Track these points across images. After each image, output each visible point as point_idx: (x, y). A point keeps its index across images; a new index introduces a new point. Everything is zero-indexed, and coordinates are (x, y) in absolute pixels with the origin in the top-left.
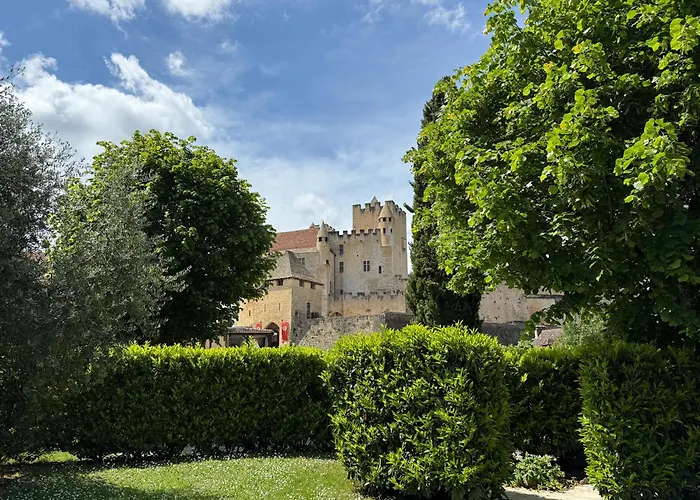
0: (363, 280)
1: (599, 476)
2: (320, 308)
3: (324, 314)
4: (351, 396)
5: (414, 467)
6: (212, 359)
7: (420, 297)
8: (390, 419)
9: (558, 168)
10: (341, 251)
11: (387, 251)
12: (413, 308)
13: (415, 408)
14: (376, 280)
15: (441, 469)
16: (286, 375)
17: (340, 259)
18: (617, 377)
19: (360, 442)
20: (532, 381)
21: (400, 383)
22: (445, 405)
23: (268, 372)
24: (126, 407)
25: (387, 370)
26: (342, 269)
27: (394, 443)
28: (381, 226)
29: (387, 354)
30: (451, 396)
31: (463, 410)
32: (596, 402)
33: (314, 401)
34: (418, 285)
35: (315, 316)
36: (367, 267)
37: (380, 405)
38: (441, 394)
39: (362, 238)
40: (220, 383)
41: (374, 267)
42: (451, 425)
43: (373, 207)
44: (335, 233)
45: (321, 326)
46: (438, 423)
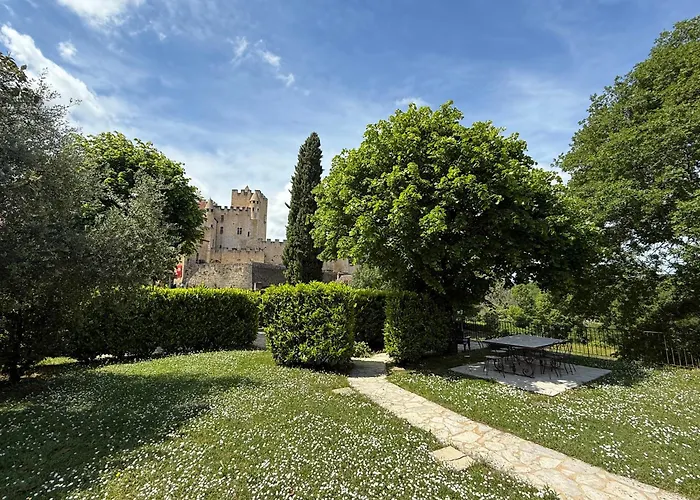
0: (237, 240)
1: (392, 349)
2: (206, 257)
3: (208, 261)
4: (277, 317)
5: (314, 351)
6: (177, 295)
7: (291, 258)
8: (301, 328)
9: (395, 216)
10: (222, 219)
11: (254, 223)
12: (286, 264)
13: (316, 322)
14: (245, 241)
15: (328, 350)
16: (225, 305)
17: (220, 225)
18: (403, 306)
19: (282, 340)
20: (359, 307)
21: (308, 311)
22: (331, 320)
23: (213, 303)
24: (116, 326)
25: (300, 304)
26: (222, 231)
27: (303, 339)
28: (251, 206)
29: (300, 296)
30: (335, 317)
31: (341, 323)
32: (394, 317)
33: (241, 320)
34: (291, 252)
35: (202, 262)
36: (240, 232)
37: (295, 321)
38: (330, 316)
39: (238, 212)
40: (183, 310)
41: (245, 233)
42: (335, 330)
43: (246, 193)
44: (217, 207)
45: (207, 269)
46: (327, 329)
